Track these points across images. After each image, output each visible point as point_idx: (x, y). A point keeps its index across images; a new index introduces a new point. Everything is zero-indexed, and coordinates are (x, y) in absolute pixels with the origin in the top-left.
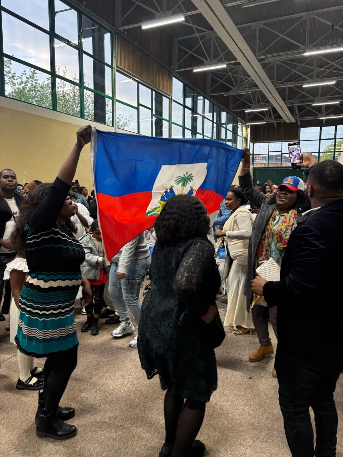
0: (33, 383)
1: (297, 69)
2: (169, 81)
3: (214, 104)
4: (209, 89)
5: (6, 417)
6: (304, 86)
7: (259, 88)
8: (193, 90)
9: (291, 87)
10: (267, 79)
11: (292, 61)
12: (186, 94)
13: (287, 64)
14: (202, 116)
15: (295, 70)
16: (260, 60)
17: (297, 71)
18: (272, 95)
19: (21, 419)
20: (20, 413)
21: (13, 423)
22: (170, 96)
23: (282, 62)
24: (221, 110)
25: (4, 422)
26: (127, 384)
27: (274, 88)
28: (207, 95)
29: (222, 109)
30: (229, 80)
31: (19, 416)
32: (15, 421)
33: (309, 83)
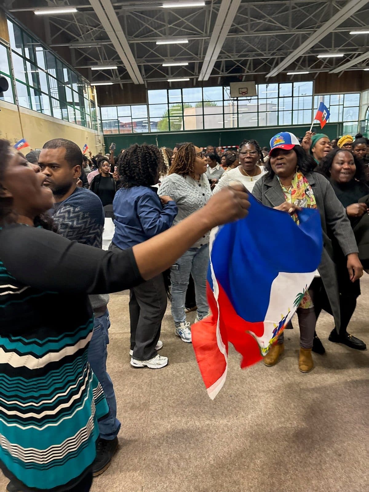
1: (149, 23)
2: (3, 24)
3: (56, 58)
4: (49, 38)
7: (111, 42)
8: (32, 39)
10: (121, 31)
11: (141, 13)
12: (25, 43)
13: (136, 15)
14: (45, 72)
15: (147, 24)
16: (115, 8)
17: (149, 25)
18: (124, 50)
22: (7, 43)
23: (131, 13)
24: (64, 66)
27: (127, 42)
28: (48, 45)
29: (65, 64)
30: (73, 28)
33: (163, 39)
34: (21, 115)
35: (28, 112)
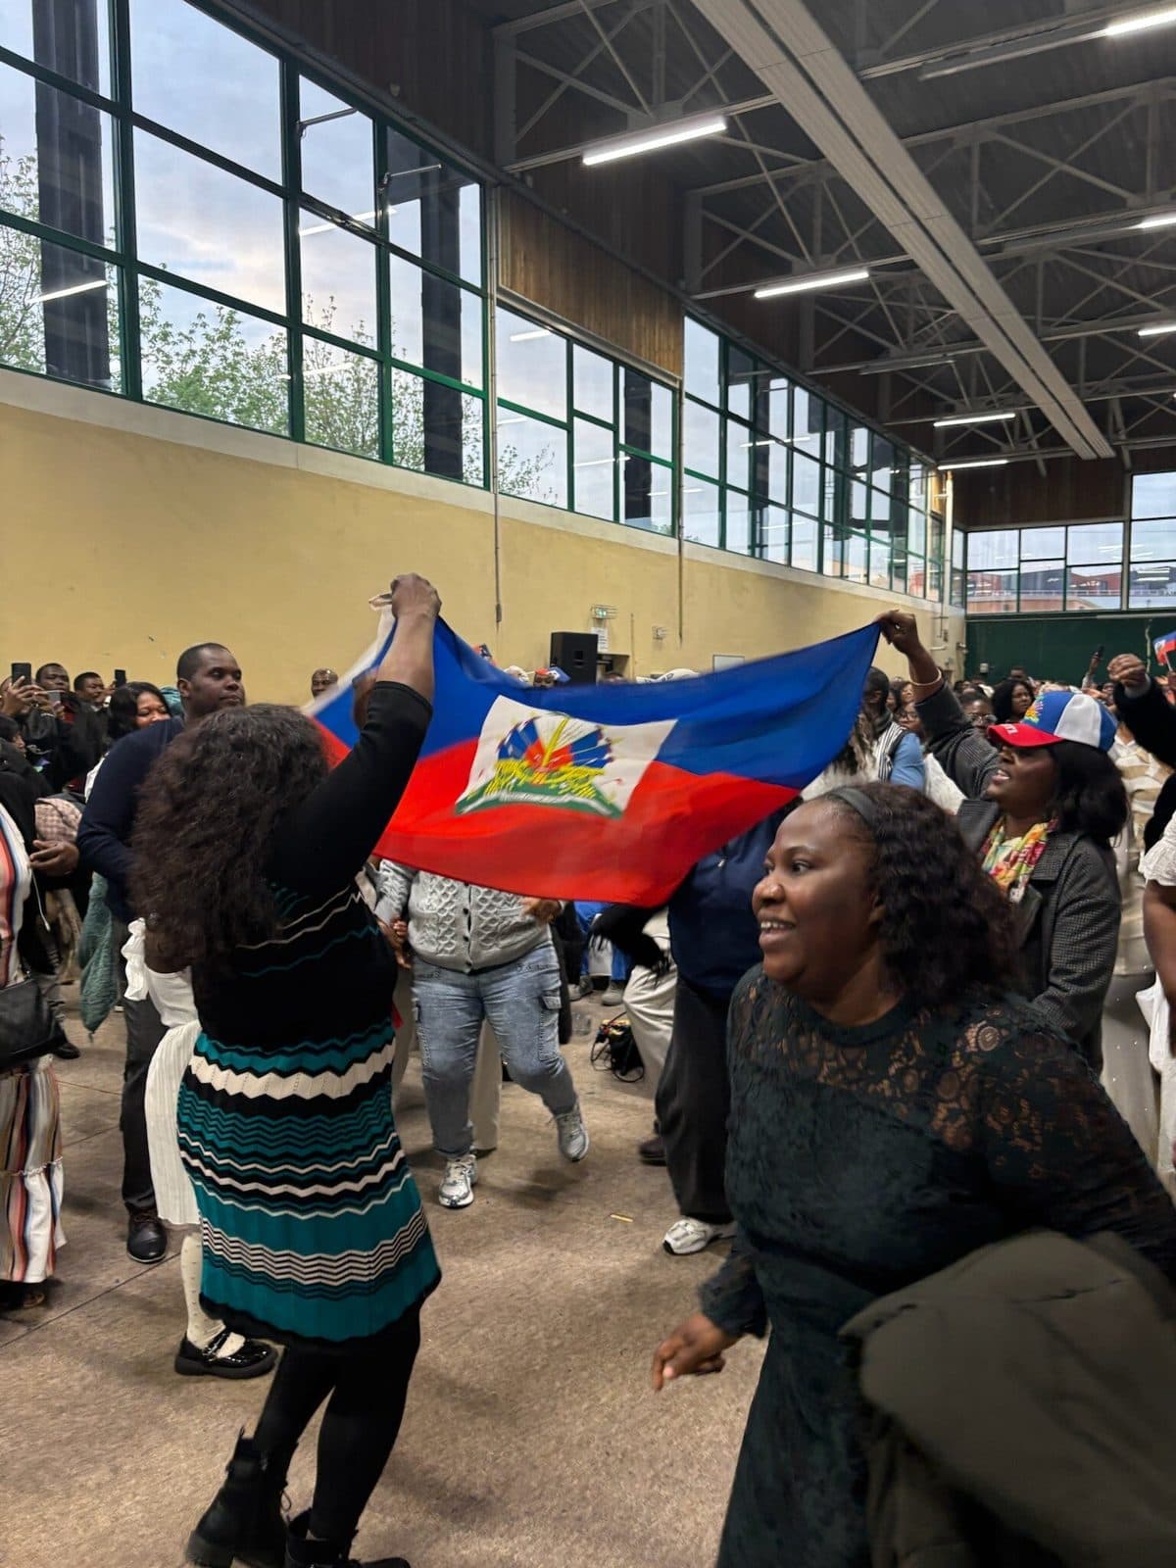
0: (231, 1353)
1: (1119, 274)
2: (672, 332)
3: (826, 403)
4: (808, 350)
5: (143, 1468)
6: (1142, 333)
7: (982, 345)
8: (756, 359)
9: (1095, 337)
11: (1100, 249)
12: (731, 373)
13: (1083, 260)
14: (784, 444)
15: (1110, 279)
16: (983, 251)
17: (1117, 281)
19: (191, 1476)
20: (189, 1456)
21: (165, 1490)
22: (675, 380)
23: (1062, 253)
24: (850, 421)
25: (137, 1483)
26: (544, 1367)
27: (1035, 341)
28: (804, 371)
29: (854, 419)
30: (876, 322)
31: (184, 1465)
32: (172, 1482)
33: (1160, 321)
34: (685, 563)
35: (709, 555)
